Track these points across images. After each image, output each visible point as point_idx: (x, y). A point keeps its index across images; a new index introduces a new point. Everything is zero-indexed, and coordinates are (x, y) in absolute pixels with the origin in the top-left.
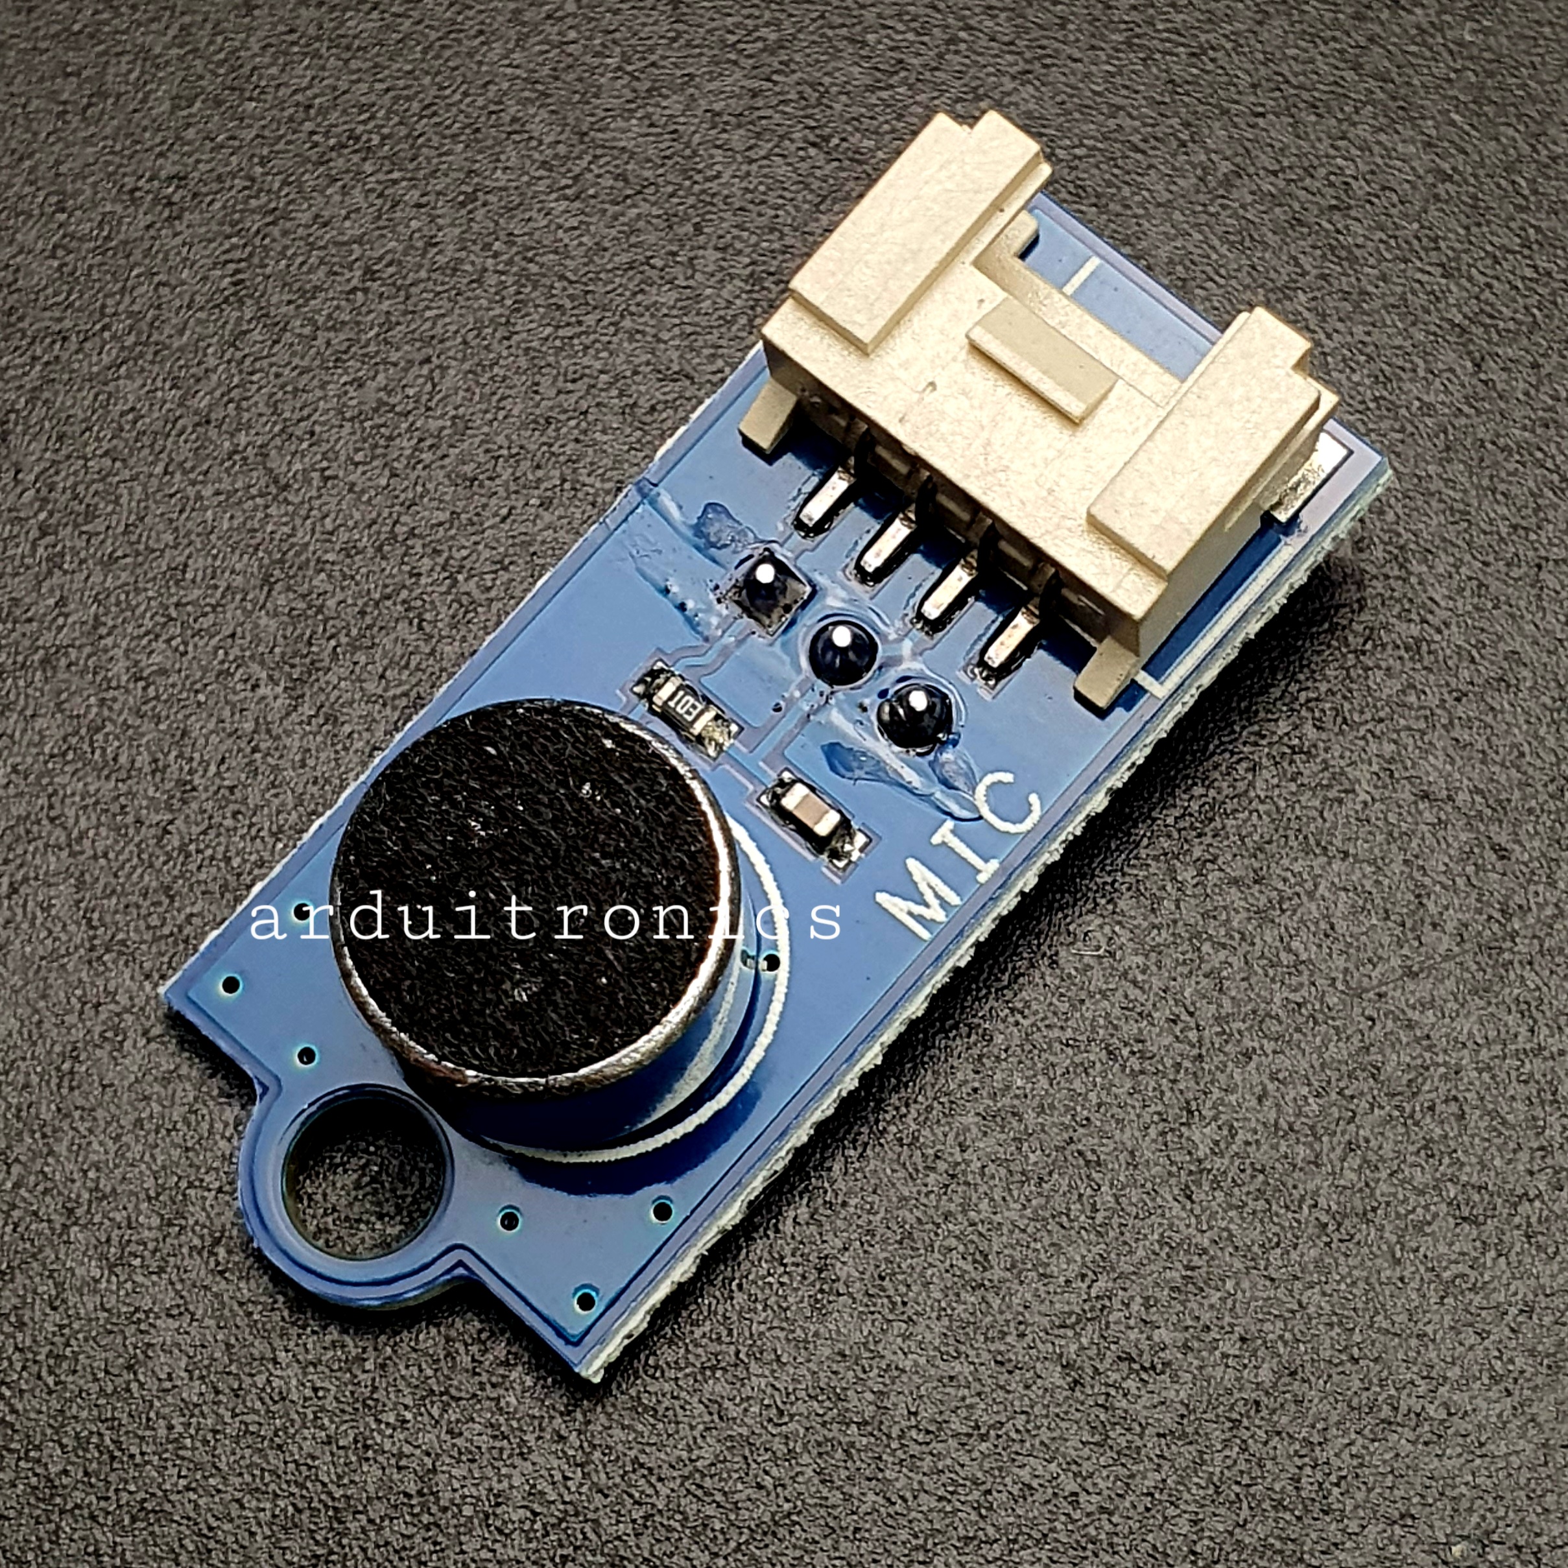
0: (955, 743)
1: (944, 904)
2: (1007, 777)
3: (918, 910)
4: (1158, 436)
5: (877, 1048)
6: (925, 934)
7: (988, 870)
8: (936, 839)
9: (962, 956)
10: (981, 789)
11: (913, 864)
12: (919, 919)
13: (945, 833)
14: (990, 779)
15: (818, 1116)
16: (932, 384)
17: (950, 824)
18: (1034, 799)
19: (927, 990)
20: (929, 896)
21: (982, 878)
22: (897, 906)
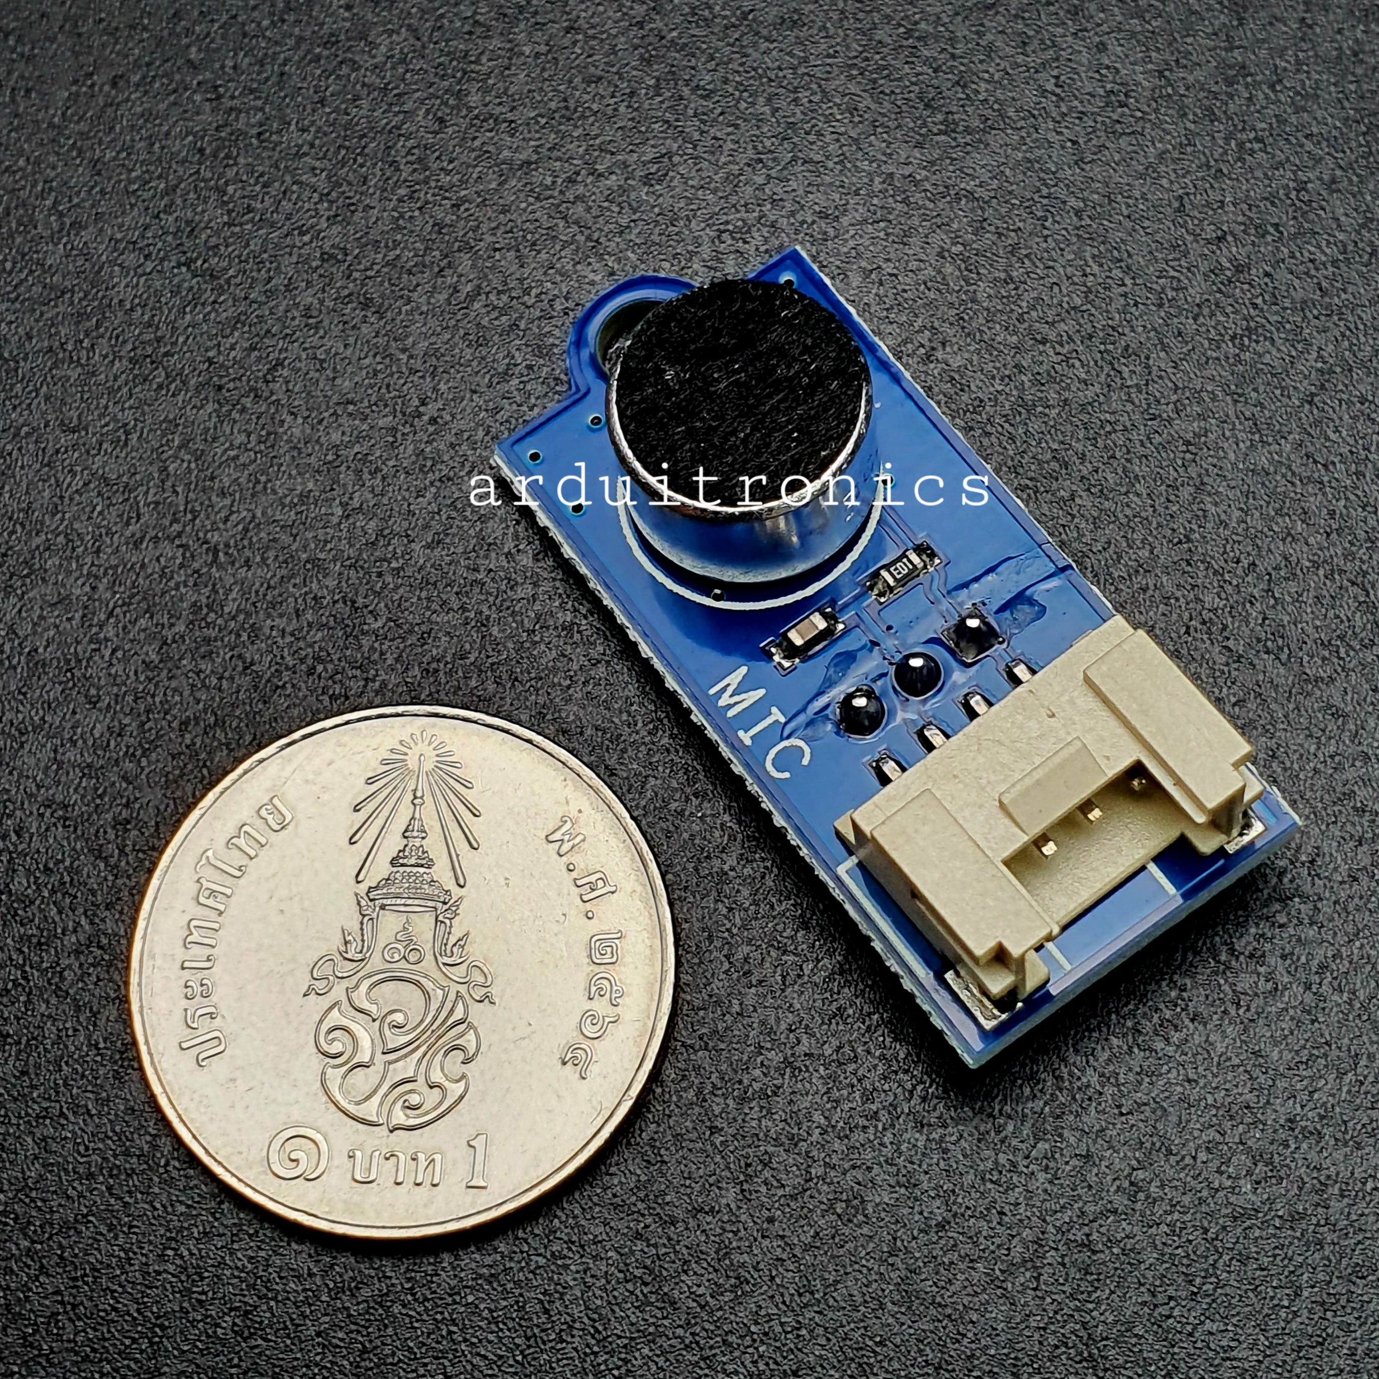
0: (837, 733)
1: (730, 706)
2: (805, 762)
3: (730, 690)
4: (970, 843)
5: (651, 654)
6: (712, 691)
7: (746, 737)
8: (774, 710)
9: (697, 717)
10: (801, 744)
11: (761, 692)
12: (724, 690)
13: (777, 715)
14: (807, 750)
15: (617, 612)
16: (1053, 715)
17: (783, 720)
18: (787, 775)
19: (680, 691)
20: (736, 698)
21: (741, 733)
22: (735, 679)
